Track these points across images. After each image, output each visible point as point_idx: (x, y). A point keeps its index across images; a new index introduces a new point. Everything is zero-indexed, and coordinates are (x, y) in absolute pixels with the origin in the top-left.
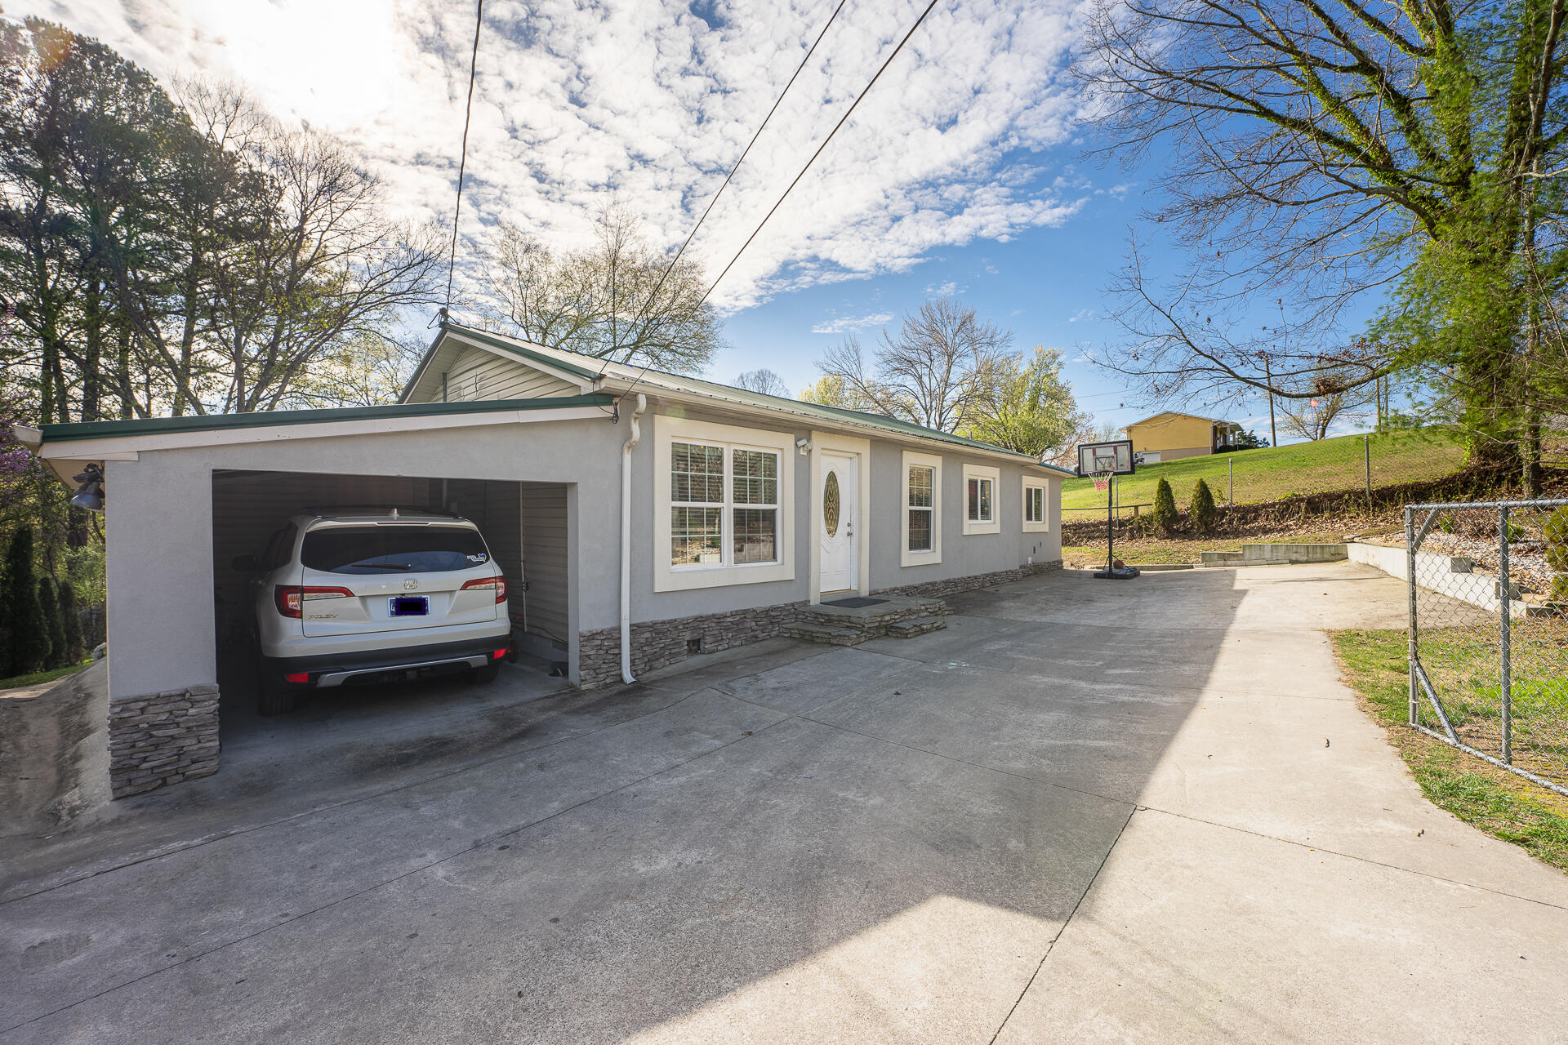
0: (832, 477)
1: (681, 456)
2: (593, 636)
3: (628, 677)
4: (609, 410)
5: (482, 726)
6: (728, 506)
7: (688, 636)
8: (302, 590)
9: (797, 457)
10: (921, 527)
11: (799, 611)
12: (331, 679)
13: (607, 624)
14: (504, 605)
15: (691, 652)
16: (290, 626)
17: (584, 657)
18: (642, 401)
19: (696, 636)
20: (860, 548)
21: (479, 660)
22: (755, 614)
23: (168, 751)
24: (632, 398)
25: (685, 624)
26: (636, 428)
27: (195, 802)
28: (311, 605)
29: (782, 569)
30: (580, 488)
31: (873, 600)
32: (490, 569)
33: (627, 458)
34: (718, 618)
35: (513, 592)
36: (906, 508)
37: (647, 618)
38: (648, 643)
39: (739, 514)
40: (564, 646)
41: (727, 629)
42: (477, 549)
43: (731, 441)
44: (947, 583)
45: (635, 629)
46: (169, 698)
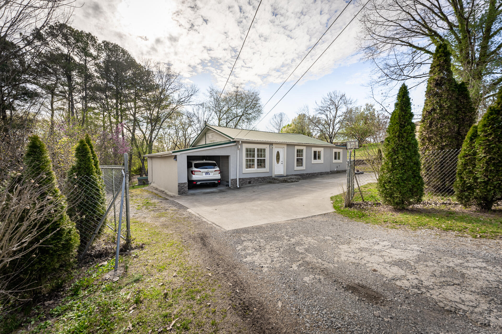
0: (278, 153)
1: (247, 150)
2: (233, 180)
3: (238, 187)
4: (235, 144)
5: (218, 191)
6: (256, 158)
7: (248, 181)
8: (195, 171)
9: (270, 149)
10: (300, 162)
11: (270, 178)
12: (198, 183)
13: (235, 178)
14: (220, 174)
15: (249, 184)
16: (193, 176)
17: (231, 183)
18: (240, 142)
19: (250, 181)
20: (284, 166)
21: (216, 182)
22: (261, 178)
23: (183, 190)
24: (239, 141)
25: (248, 179)
26: (239, 146)
27: (187, 195)
28: (196, 173)
29: (267, 169)
30: (231, 156)
31: (287, 176)
32: (218, 169)
33: (238, 151)
34: (254, 178)
35: (221, 172)
36: (296, 158)
37: (241, 177)
38: (242, 181)
39: (258, 160)
40: (228, 182)
41: (256, 180)
42: (216, 166)
43: (256, 147)
44: (307, 174)
45: (239, 179)
46: (183, 183)
